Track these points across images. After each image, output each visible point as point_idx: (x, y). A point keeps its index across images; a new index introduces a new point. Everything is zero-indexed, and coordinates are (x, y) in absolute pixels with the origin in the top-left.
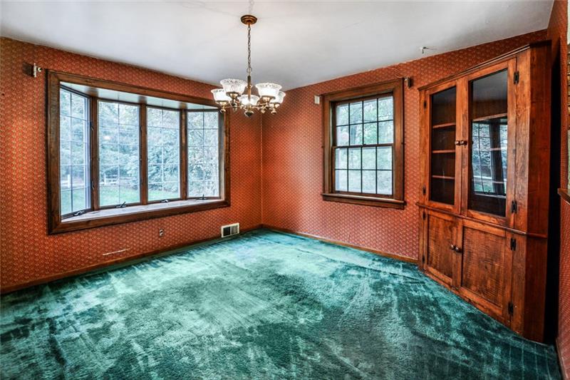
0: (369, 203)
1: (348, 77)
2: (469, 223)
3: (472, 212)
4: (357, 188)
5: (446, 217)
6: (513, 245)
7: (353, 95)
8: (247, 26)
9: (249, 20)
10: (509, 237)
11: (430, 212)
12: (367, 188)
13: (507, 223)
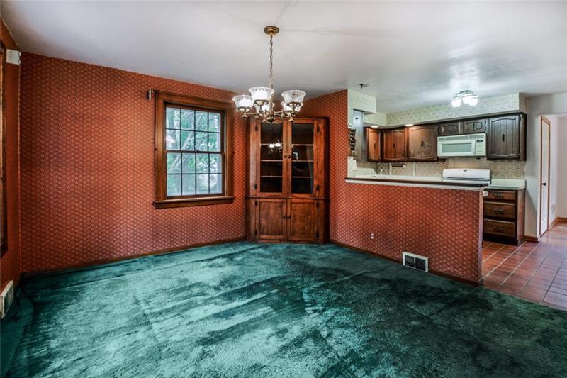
0: (208, 203)
1: (187, 84)
2: (294, 200)
3: (295, 194)
4: (192, 191)
5: (277, 200)
6: (318, 205)
7: (186, 101)
8: (269, 36)
9: (272, 30)
10: (316, 202)
11: (261, 200)
12: (200, 191)
13: (315, 196)
